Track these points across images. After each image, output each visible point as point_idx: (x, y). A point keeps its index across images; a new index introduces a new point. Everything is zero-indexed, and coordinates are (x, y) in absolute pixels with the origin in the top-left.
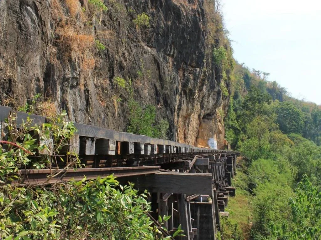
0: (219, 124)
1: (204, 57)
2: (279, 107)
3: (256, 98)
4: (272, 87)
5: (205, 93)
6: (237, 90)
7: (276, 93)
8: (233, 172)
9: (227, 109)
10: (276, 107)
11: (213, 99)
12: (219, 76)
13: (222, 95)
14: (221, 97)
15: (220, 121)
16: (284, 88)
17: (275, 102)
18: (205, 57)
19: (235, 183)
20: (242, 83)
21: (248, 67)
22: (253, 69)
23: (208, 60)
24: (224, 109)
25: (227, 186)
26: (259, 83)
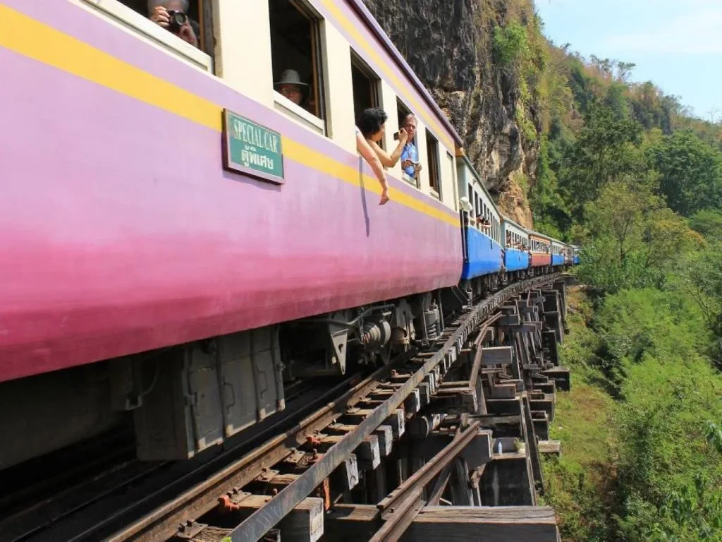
0: (519, 210)
1: (473, 61)
2: (664, 148)
3: (605, 135)
4: (643, 96)
5: (480, 148)
6: (557, 116)
7: (652, 112)
8: (561, 329)
9: (533, 167)
10: (654, 149)
11: (501, 153)
12: (513, 95)
13: (522, 140)
14: (520, 146)
15: (520, 204)
16: (672, 98)
17: (653, 133)
18: (477, 59)
19: (566, 356)
20: (566, 96)
21: (578, 53)
22: (593, 56)
23: (483, 65)
24: (526, 170)
25: (549, 367)
26: (609, 90)
